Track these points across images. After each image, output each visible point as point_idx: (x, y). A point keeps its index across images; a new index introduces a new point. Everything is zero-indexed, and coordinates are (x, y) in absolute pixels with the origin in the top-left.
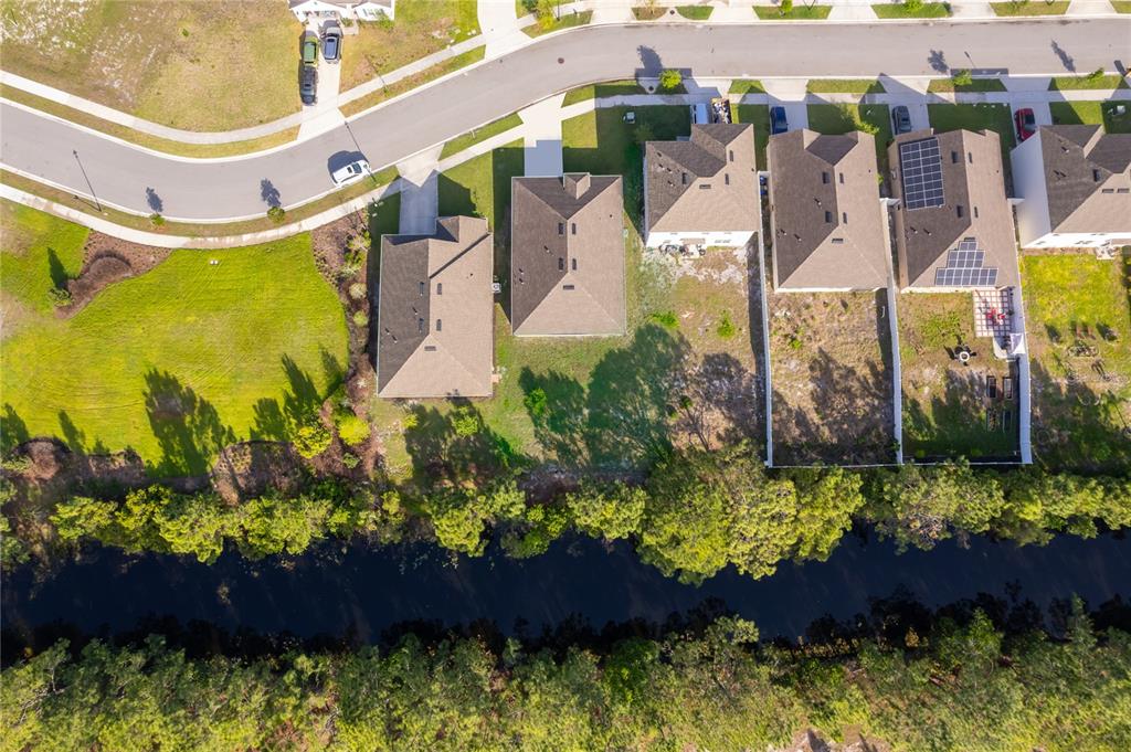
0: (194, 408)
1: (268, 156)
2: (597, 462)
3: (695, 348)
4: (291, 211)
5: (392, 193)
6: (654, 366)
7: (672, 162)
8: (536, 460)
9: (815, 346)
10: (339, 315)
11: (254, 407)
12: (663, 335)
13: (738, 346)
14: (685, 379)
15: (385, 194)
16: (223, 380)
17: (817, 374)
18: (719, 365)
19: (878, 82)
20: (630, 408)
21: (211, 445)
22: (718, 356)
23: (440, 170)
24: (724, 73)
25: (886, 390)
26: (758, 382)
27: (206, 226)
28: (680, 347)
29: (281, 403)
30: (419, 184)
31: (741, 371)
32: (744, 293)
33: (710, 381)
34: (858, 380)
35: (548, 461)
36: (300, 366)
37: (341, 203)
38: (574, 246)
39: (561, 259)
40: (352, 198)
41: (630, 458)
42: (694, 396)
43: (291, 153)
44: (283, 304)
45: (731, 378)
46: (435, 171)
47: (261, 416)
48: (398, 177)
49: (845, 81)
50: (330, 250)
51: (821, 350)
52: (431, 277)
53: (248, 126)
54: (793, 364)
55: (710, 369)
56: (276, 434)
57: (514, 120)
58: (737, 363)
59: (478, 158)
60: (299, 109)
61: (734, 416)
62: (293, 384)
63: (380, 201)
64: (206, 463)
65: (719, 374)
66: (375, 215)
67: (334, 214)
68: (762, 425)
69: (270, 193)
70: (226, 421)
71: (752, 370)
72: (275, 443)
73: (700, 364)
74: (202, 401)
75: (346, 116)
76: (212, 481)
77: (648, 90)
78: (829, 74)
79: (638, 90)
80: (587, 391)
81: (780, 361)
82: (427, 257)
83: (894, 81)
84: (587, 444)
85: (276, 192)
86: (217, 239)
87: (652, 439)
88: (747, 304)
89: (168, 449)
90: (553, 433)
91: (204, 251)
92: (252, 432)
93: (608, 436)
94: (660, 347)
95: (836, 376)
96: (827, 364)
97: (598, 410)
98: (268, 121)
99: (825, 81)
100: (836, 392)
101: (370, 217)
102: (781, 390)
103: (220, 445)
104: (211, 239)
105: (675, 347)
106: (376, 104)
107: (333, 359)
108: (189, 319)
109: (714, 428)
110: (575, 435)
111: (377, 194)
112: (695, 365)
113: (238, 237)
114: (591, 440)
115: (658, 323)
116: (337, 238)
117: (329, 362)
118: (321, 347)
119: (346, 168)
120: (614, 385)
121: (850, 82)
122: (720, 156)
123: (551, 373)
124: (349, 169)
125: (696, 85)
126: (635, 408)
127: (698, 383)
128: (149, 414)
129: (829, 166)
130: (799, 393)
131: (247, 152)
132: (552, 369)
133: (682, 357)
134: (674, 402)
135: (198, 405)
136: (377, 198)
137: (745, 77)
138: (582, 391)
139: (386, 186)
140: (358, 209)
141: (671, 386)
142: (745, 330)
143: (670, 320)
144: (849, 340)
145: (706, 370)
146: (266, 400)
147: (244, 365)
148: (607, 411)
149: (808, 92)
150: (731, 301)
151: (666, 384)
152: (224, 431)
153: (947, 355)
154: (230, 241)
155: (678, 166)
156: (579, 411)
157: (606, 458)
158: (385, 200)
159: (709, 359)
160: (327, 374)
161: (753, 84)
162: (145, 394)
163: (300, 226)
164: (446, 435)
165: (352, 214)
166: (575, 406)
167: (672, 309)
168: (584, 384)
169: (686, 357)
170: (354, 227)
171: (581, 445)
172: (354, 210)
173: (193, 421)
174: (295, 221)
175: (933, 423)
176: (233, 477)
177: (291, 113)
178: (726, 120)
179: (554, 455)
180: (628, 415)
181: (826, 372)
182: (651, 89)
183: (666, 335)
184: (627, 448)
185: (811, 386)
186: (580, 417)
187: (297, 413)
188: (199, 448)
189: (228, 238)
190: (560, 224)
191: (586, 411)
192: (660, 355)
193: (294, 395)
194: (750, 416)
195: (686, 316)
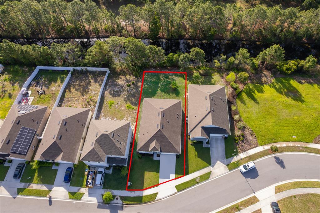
0: (284, 93)
1: (286, 179)
2: (158, 75)
3: (122, 99)
4: (269, 154)
5: (229, 159)
6: (137, 95)
7: (116, 144)
8: (175, 76)
9: (85, 97)
10: (242, 116)
11: (265, 92)
12: (132, 103)
13: (109, 99)
14: (128, 91)
15: (233, 159)
16: (277, 99)
17: (87, 90)
18: (116, 94)
19: (18, 194)
20: (146, 86)
21: (276, 84)
22: (116, 96)
23: (210, 167)
24: (83, 204)
25: (68, 85)
26: (106, 89)
27: (303, 151)
28: (127, 100)
29: (256, 92)
30: (218, 162)
31: (110, 92)
32: (102, 114)
33: (120, 90)
34: (75, 88)
35: (172, 76)
36: (253, 101)
37: (249, 156)
38: (158, 121)
39: (163, 116)
40: (245, 158)
41: (148, 75)
42: (126, 87)
43: (276, 181)
44: (263, 120)
45: (114, 91)
46: (213, 167)
47: (262, 90)
48: (228, 165)
49: (32, 195)
50: (250, 138)
51: (83, 96)
52: (210, 112)
53: (300, 195)
54: (93, 93)
55: (119, 93)
56: (256, 85)
57: (180, 188)
58: (111, 94)
59: (195, 171)
60: (279, 201)
61: (115, 82)
62: (254, 96)
63: (234, 156)
64: (276, 80)
65: (117, 92)
66: (235, 150)
67: (252, 152)
68: (108, 80)
69: (280, 162)
70: (273, 90)
71: (106, 92)
72: (255, 83)
73: (122, 95)
74: (283, 95)
75: (255, 197)
76: (272, 76)
77: (119, 198)
78: (37, 199)
79: (123, 198)
80: (158, 90)
81: (97, 94)
82: (212, 119)
83: (11, 194)
84: (160, 78)
85: (278, 163)
86: (296, 145)
87: (141, 79)
88: (102, 111)
89: (289, 84)
90: (170, 81)
91: (300, 141)
92: (264, 86)
93: (154, 80)
94: (134, 100)
95: (82, 89)
96: (83, 92)
97: (156, 85)
98: (291, 197)
99: (40, 196)
100: (83, 86)
101: (236, 149)
102: (99, 87)
103: (273, 84)
104: (299, 146)
105: (129, 100)
106: (242, 202)
107: (242, 103)
108: (297, 118)
109: (122, 80)
110: (163, 80)
111: (235, 159)
112: (124, 94)
113: (288, 145)
114: (159, 79)
115: (133, 107)
116: (248, 142)
117: (243, 102)
118: (247, 106)
119: (250, 167)
120: (150, 90)
121: (30, 195)
122: (97, 144)
123: (169, 94)
124: (249, 167)
125: (97, 199)
126: (144, 85)
127: (124, 90)
128: (299, 92)
129: (57, 142)
130: (94, 86)
131: (296, 182)
132: (169, 96)
133: (127, 97)
134: (132, 86)
135: (284, 94)
136: (235, 157)
137: (74, 201)
138: (160, 90)
139: (232, 162)
140: (242, 154)
141: (132, 90)
142: (105, 103)
143: (129, 108)
144: (73, 98)
145: (121, 93)
146: (261, 93)
147: (272, 103)
148: (153, 85)
149: (50, 191)
150: (107, 112)
151: (134, 90)
152: (273, 87)
153: (46, 93)
154: (291, 144)
155: (114, 141)
156: (161, 85)
157: (155, 75)
158: (232, 156)
159: (119, 96)
160: (243, 98)
161: (72, 197)
162: (303, 97)
163: (264, 148)
164: (202, 81)
165: (244, 151)
166: (163, 86)
167: (127, 110)
168: (159, 91)
169: (126, 97)
170: (242, 146)
171: (162, 78)
172: (244, 153)
173: (284, 90)
174: (266, 150)
175: (59, 78)
176: (266, 76)
177: (281, 200)
178: (89, 178)
179: (170, 77)
180: (146, 84)
181: (84, 90)
182: (117, 199)
183: (131, 103)
184: (148, 77)
185: (90, 88)
186: (162, 84)
187: (250, 89)
188: (279, 84)
189: (292, 146)
190: (163, 128)
191: (160, 85)
192: (134, 97)
193: (253, 93)
194: (111, 82)
195: (123, 108)
